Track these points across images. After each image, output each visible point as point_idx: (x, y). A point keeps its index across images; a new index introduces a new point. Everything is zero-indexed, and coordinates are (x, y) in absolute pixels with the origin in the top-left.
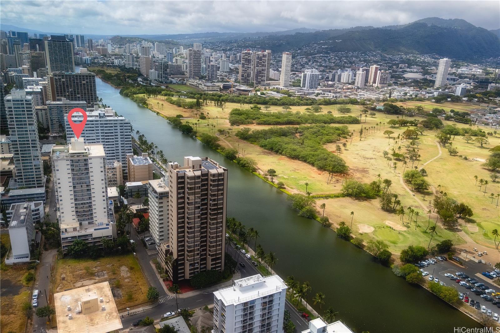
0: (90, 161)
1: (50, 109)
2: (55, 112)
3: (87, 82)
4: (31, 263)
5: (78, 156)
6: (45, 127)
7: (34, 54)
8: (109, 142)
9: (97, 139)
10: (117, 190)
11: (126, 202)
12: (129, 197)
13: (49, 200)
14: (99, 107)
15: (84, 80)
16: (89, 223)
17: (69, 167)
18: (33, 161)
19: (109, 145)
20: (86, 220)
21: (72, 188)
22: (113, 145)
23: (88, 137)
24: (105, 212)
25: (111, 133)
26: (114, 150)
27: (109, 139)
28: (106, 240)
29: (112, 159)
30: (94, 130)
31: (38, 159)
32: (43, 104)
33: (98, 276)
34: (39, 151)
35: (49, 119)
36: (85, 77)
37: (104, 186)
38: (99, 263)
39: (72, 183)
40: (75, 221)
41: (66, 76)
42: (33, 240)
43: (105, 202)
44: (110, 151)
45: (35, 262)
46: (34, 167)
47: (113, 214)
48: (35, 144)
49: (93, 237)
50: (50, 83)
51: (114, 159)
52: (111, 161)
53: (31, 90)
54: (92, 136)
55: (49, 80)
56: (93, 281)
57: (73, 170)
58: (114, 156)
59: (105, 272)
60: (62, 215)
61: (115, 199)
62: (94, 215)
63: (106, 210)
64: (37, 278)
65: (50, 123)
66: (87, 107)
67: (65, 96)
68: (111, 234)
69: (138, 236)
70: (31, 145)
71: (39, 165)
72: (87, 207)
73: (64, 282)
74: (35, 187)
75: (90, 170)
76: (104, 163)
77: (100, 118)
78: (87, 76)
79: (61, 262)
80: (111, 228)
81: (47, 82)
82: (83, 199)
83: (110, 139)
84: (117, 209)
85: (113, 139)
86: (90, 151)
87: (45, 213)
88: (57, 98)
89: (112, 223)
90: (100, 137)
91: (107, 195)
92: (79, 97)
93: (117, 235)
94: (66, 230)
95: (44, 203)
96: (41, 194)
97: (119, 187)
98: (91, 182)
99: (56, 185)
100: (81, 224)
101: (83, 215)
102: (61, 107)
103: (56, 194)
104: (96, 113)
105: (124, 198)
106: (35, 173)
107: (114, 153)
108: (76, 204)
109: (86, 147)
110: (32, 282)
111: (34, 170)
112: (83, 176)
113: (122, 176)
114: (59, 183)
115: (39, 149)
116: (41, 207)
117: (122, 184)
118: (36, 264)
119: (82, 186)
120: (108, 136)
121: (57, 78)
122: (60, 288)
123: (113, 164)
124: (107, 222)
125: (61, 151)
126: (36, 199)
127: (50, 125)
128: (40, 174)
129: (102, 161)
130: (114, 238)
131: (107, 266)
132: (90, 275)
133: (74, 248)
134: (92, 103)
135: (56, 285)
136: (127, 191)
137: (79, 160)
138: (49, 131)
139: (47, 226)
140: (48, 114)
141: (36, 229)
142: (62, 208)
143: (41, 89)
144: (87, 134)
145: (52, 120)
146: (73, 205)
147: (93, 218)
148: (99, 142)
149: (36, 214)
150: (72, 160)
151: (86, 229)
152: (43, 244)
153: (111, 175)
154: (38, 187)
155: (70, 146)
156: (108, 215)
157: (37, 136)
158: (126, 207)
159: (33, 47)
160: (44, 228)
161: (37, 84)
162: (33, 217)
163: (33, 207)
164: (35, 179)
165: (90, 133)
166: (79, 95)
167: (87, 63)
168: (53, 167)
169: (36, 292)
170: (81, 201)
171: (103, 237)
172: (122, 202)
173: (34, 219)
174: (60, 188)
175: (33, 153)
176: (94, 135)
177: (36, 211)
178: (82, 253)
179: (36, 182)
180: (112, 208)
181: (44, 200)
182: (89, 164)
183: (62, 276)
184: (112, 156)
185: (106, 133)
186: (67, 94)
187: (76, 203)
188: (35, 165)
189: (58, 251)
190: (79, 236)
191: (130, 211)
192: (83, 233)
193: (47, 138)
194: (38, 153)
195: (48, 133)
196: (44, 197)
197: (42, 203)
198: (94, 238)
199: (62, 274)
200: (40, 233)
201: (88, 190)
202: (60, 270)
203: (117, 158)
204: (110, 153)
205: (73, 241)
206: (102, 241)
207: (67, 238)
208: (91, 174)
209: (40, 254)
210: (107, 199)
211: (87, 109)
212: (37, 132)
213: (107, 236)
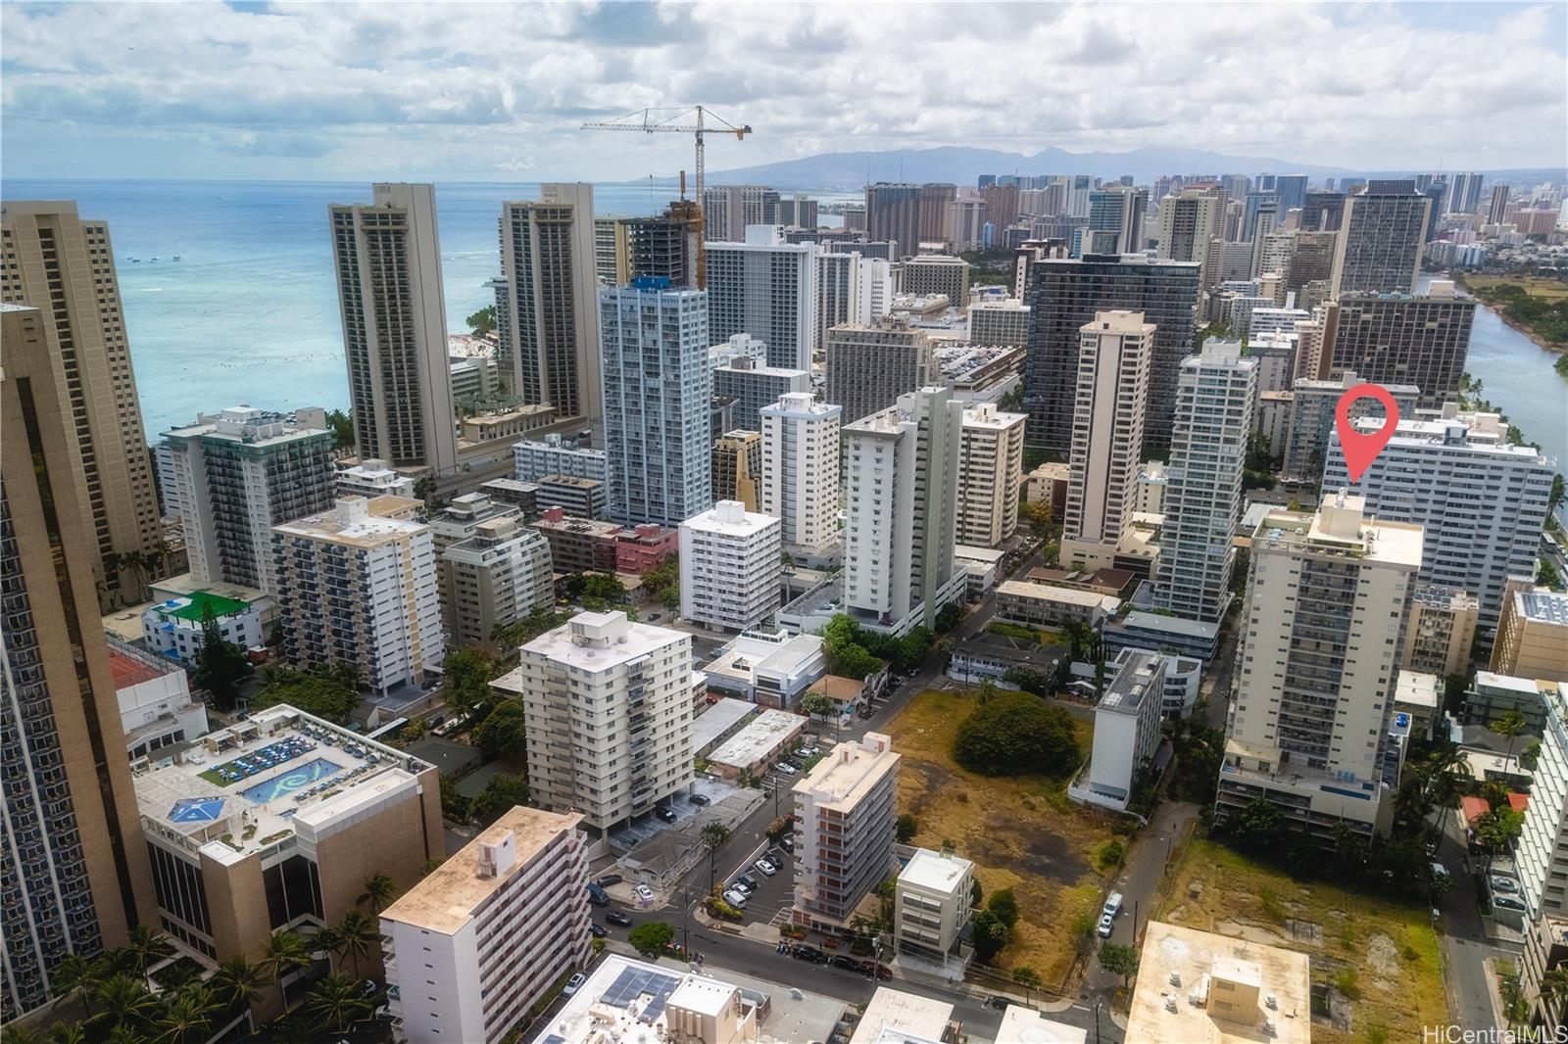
0: (1363, 574)
1: (1302, 403)
2: (1314, 409)
3: (1441, 325)
4: (1125, 817)
5: (1330, 552)
6: (1274, 453)
7: (1308, 240)
8: (1455, 525)
9: (1418, 510)
10: (1436, 687)
11: (1457, 735)
12: (1473, 719)
13: (1221, 663)
14: (1463, 409)
15: (1432, 320)
16: (1312, 763)
17: (1296, 579)
18: (1208, 544)
19: (1453, 535)
20: (1306, 751)
21: (1287, 644)
22: (1469, 536)
23: (1387, 498)
24: (1370, 745)
25: (1472, 497)
26: (1466, 556)
27: (1457, 515)
28: (1347, 831)
29: (1451, 583)
30: (1413, 481)
31: (1223, 542)
32: (1288, 385)
33: (1295, 933)
34: (1232, 520)
35: (1291, 431)
36: (1440, 309)
37: (1389, 662)
38: (1308, 893)
39: (1291, 629)
40: (1270, 742)
41: (1380, 304)
42: (1146, 759)
43: (1380, 713)
44: (1450, 554)
45: (1135, 819)
46: (1206, 562)
47: (1396, 760)
48: (1226, 496)
49: (1312, 809)
50: (1324, 326)
51: (1459, 584)
52: (1445, 588)
53: (1264, 345)
54: (1405, 500)
55: (1326, 316)
56: (1274, 938)
57: (1304, 590)
58: (1462, 575)
59: (1318, 928)
60: (1239, 714)
61: (1420, 714)
62: (1334, 743)
63: (1375, 739)
64: (1130, 863)
65: (1289, 444)
66: (1419, 406)
67: (1358, 367)
68: (1373, 821)
69: (1466, 861)
70: (1214, 500)
71: (1221, 559)
72: (1316, 713)
73: (1193, 903)
74: (1194, 617)
75: (1358, 601)
76: (1410, 588)
77: (1446, 443)
78: (1447, 306)
79: (1201, 845)
80: (1375, 801)
81: (1317, 323)
82: (1311, 686)
83: (1464, 516)
84: (1418, 748)
85: (1473, 517)
86: (1375, 543)
87: (1200, 694)
88: (1333, 370)
89: (1386, 785)
90: (1430, 506)
91: (1392, 693)
92: (1400, 373)
93: (1394, 829)
94: (1239, 759)
95: (1203, 669)
96: (1204, 639)
97: (1447, 678)
98: (1351, 638)
99: (1246, 625)
100: (1285, 758)
101: (1300, 733)
102: (1335, 398)
103: (1239, 650)
104: (1438, 427)
105: (1453, 720)
106: (1204, 579)
107: (1463, 565)
108: (1286, 694)
109: (1364, 529)
110: (1113, 869)
111: (1205, 571)
112: (1331, 616)
113: (1469, 643)
114: (1255, 621)
115: (1234, 512)
116: (1193, 677)
117: (1463, 673)
118: (1137, 825)
119: (1318, 644)
120: (1459, 506)
121: (1348, 310)
122: (1177, 914)
123: (1448, 601)
124: (1368, 779)
125: (1286, 528)
126: (1187, 651)
127: (1287, 450)
128: (1217, 586)
129: (1405, 580)
130: (1378, 837)
131: (1331, 913)
132: (1271, 918)
133: (1248, 820)
134: (1438, 393)
135: (1171, 905)
136: (1470, 699)
137: (1331, 565)
138: (1279, 467)
139: (1192, 734)
140: (1292, 418)
141: (1165, 731)
142: (1245, 696)
143: (1293, 341)
144: (1387, 489)
145: (1296, 436)
146: (1278, 695)
147: (1327, 750)
148: (1422, 520)
149: (1175, 693)
150: (1309, 562)
151: (1297, 777)
152: (1169, 780)
153: (1430, 633)
154: (1203, 619)
155: (1316, 520)
156: (1378, 756)
157: (1239, 477)
158: (1450, 752)
159: (1310, 220)
160: (1186, 736)
161: (1288, 327)
162: (1165, 697)
163: (1172, 670)
164: (1201, 596)
165: (1397, 489)
166: (1404, 367)
167: (1468, 262)
168: (1250, 569)
169: (1115, 899)
170: (1305, 688)
171: (1344, 819)
172: (1443, 731)
173: (1166, 703)
174: (1254, 634)
175: (1215, 522)
176: (1411, 496)
177: (1177, 682)
178: (1266, 842)
179: (1200, 605)
180: (1401, 741)
181: (1208, 660)
182: (1359, 584)
183: (1192, 887)
184: (1454, 574)
185: (1452, 495)
186: (1368, 359)
187: (1288, 689)
188: (1210, 557)
189: (1200, 813)
190: (1269, 791)
191: (1461, 766)
192: (1284, 785)
193: (1269, 485)
194: (1229, 524)
195: (1276, 471)
196: (1209, 650)
197: (1199, 667)
198: (1314, 814)
199: (1193, 880)
200: (1171, 749)
201: (1334, 661)
202: (1191, 867)
203: (1469, 584)
204: (1448, 563)
205: (1250, 799)
206: (1334, 829)
207: (1235, 784)
208: (1356, 615)
209: (1155, 803)
210: (1388, 705)
211: (1417, 411)
212: (1239, 466)
213: (1358, 823)
